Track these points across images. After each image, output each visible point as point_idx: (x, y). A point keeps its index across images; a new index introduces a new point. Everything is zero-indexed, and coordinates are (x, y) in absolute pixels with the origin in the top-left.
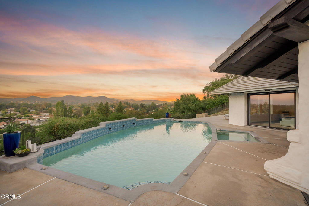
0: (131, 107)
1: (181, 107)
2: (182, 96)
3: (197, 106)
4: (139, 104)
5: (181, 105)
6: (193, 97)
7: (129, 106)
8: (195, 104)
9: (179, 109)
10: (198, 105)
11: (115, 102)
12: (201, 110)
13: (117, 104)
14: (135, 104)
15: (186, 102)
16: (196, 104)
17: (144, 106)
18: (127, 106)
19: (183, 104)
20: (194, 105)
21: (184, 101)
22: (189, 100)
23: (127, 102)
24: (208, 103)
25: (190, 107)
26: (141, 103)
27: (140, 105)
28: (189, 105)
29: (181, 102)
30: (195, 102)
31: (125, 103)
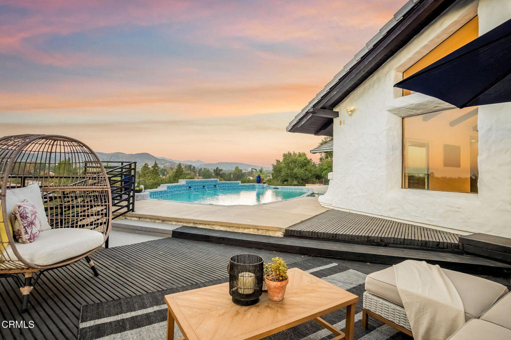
0: (197, 175)
1: (283, 174)
2: (285, 155)
3: (307, 173)
4: (211, 169)
5: (283, 170)
6: (302, 159)
7: (193, 173)
8: (305, 168)
9: (280, 175)
10: (310, 171)
11: (167, 164)
12: (314, 180)
13: (172, 169)
14: (205, 169)
15: (291, 165)
16: (306, 170)
17: (221, 172)
18: (189, 172)
19: (286, 169)
20: (302, 171)
21: (288, 163)
22: (296, 162)
23: (190, 166)
24: (325, 167)
25: (296, 174)
26: (215, 169)
27: (215, 171)
28: (296, 170)
29: (283, 165)
30: (306, 165)
31: (185, 167)
